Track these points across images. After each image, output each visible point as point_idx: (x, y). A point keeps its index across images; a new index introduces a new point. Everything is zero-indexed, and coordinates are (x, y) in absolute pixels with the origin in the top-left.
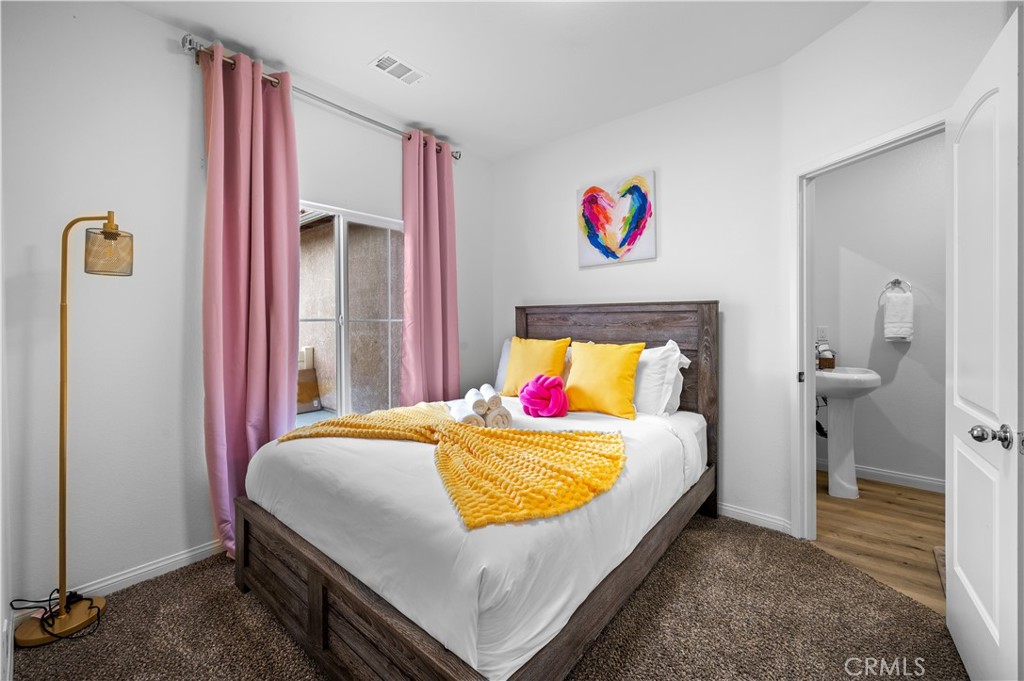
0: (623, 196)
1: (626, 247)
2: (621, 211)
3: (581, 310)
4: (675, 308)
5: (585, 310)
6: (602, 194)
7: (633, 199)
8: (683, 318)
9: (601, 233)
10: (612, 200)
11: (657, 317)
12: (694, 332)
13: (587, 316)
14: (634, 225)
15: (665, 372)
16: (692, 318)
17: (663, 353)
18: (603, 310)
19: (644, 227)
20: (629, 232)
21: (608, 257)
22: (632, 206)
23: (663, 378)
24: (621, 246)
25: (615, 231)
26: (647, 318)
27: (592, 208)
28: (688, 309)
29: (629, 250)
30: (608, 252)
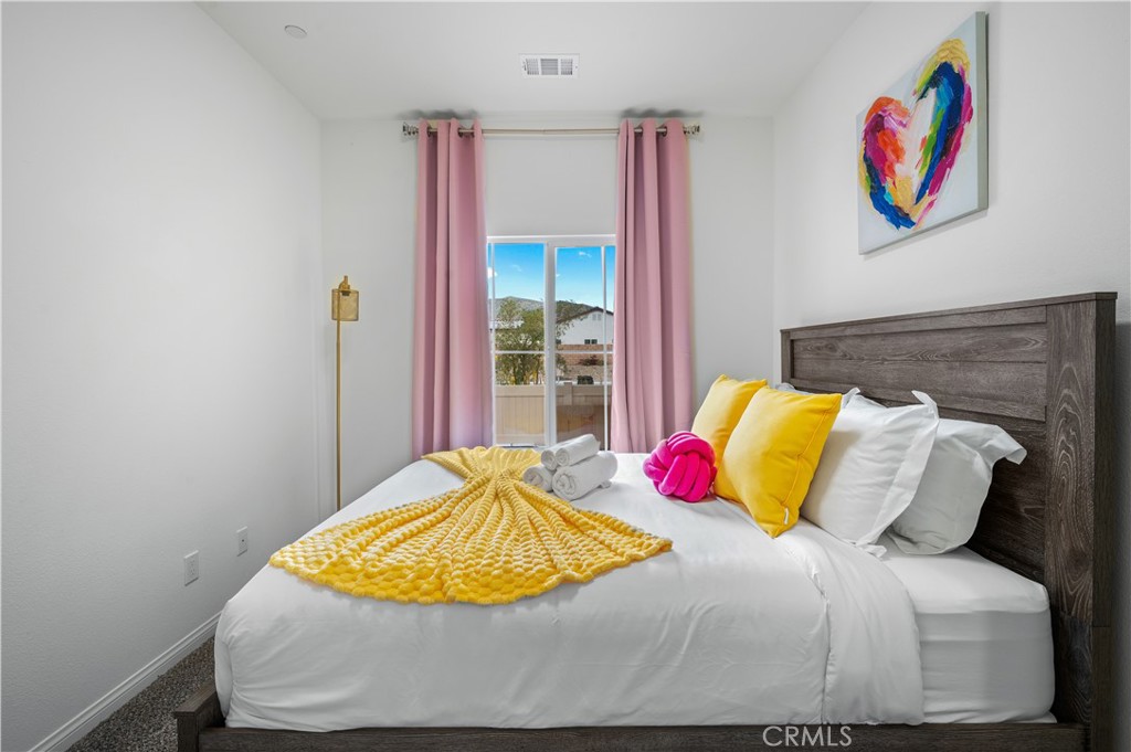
0: (922, 97)
1: (927, 199)
2: (919, 125)
3: (849, 332)
4: (997, 320)
5: (854, 331)
6: (891, 107)
7: (938, 94)
8: (1016, 343)
9: (888, 185)
10: (905, 113)
11: (965, 341)
12: (1040, 375)
13: (859, 340)
14: (940, 149)
15: (900, 461)
16: (1036, 340)
17: (895, 422)
18: (877, 329)
19: (958, 146)
20: (931, 168)
21: (898, 227)
22: (937, 109)
23: (893, 472)
24: (919, 198)
25: (909, 171)
26: (947, 343)
27: (876, 140)
28: (1023, 320)
29: (931, 204)
30: (899, 217)
